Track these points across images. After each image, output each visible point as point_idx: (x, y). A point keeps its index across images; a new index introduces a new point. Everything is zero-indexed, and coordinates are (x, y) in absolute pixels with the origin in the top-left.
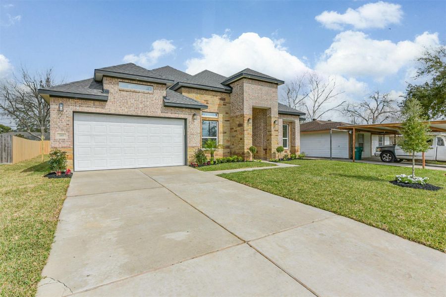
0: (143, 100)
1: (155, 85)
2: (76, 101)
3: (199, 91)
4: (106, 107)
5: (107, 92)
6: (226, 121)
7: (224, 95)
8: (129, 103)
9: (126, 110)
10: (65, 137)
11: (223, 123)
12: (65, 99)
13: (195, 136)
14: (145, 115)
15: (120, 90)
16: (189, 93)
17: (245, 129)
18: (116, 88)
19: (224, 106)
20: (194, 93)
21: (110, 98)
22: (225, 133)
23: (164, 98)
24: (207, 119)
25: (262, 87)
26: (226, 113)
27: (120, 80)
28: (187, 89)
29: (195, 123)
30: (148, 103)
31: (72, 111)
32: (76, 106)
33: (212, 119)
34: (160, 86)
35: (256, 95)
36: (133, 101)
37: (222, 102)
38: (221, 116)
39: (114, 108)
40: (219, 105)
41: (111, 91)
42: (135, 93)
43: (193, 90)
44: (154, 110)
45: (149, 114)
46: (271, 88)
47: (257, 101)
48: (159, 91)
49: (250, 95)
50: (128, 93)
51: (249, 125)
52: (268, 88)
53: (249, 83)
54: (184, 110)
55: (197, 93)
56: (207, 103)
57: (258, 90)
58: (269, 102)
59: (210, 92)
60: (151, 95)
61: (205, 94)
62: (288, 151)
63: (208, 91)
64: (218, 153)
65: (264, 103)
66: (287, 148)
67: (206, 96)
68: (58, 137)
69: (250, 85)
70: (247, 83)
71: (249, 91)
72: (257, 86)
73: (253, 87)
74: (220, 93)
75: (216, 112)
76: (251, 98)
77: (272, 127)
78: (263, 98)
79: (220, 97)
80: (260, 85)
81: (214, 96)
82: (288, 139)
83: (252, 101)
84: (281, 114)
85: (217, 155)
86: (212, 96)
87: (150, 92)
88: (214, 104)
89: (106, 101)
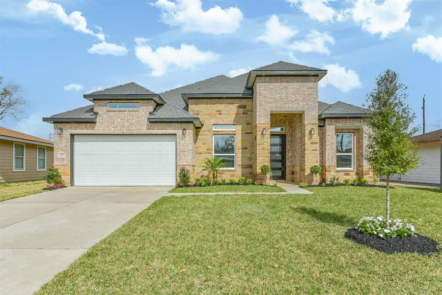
0: (129, 117)
1: (141, 102)
2: (72, 124)
3: (209, 100)
4: (96, 128)
5: (96, 114)
6: (247, 133)
7: (244, 102)
8: (116, 123)
9: (113, 130)
10: (64, 156)
11: (242, 136)
12: (64, 124)
13: (186, 153)
14: (131, 133)
15: (107, 111)
16: (197, 104)
17: (257, 143)
18: (105, 109)
19: (245, 115)
20: (200, 104)
21: (98, 119)
22: (246, 148)
23: (150, 113)
24: (221, 133)
26: (247, 124)
27: (108, 101)
28: (194, 101)
29: (186, 139)
30: (134, 121)
31: (69, 134)
32: (72, 129)
33: (226, 133)
34: (146, 102)
35: (278, 96)
36: (119, 120)
37: (241, 110)
38: (239, 127)
39: (102, 129)
40: (236, 114)
41: (100, 112)
42: (120, 112)
43: (202, 100)
44: (140, 128)
45: (135, 132)
46: (304, 84)
47: (278, 104)
48: (145, 107)
49: (266, 97)
50: (115, 113)
51: (264, 137)
52: (299, 84)
53: (265, 82)
54: (173, 124)
55: (207, 103)
56: (221, 114)
57: (281, 88)
58: (301, 103)
59: (224, 100)
60: (137, 113)
61: (218, 104)
62: (352, 173)
63: (221, 100)
64: (235, 173)
65: (291, 105)
66: (352, 169)
67: (218, 105)
68: (59, 156)
69: (267, 84)
70: (262, 82)
71: (266, 92)
72: (279, 84)
73: (272, 85)
74: (238, 100)
75: (232, 123)
76: (268, 102)
77: (307, 139)
78: (289, 99)
79: (238, 105)
80: (284, 82)
81: (229, 104)
82: (353, 154)
83: (270, 105)
84: (331, 118)
85: (233, 176)
86: (227, 105)
87: (135, 109)
88: (229, 114)
89: (96, 123)
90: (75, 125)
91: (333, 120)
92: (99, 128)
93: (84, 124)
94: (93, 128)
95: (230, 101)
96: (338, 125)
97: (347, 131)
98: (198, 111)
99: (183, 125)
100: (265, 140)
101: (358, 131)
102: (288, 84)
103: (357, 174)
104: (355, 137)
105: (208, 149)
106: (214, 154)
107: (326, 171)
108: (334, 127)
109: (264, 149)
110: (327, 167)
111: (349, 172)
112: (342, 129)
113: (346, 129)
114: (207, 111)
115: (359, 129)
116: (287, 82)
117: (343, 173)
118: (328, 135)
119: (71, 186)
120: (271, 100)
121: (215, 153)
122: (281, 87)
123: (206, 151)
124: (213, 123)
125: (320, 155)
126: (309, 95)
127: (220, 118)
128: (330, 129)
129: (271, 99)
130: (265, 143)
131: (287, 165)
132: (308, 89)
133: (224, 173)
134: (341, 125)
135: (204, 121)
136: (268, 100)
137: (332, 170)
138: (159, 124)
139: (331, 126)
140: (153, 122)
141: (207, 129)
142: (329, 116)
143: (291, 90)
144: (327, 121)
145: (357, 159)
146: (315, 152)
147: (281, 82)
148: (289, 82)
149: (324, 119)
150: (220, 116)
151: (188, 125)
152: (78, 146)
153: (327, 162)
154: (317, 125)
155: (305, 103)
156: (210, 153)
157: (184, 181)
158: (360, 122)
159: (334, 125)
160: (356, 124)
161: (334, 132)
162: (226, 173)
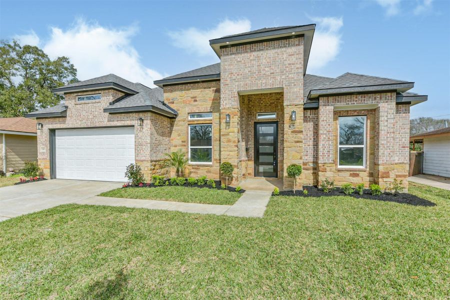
0: (93, 109)
4: (67, 122)
5: (67, 107)
8: (82, 116)
10: (45, 151)
13: (144, 147)
15: (75, 105)
16: (171, 91)
18: (73, 102)
20: (178, 90)
21: (68, 113)
23: (111, 104)
24: (196, 122)
25: (260, 53)
27: (75, 94)
29: (144, 130)
30: (96, 113)
33: (202, 122)
34: (107, 91)
35: (247, 71)
36: (84, 113)
37: (218, 95)
40: (213, 100)
41: (70, 106)
42: (85, 105)
43: (176, 87)
44: (101, 120)
45: (97, 125)
46: (284, 49)
47: (248, 82)
48: (106, 98)
49: (232, 73)
50: (81, 106)
51: (229, 126)
52: (276, 50)
53: (231, 54)
54: (131, 114)
55: (182, 90)
56: (195, 101)
57: (251, 60)
58: (279, 78)
59: (199, 84)
60: (99, 104)
61: (193, 89)
62: (361, 174)
63: (196, 84)
64: (212, 169)
65: (264, 81)
66: (363, 168)
67: (194, 91)
68: (42, 151)
69: (233, 56)
70: (228, 55)
71: (232, 67)
72: (249, 55)
73: (239, 57)
74: (214, 82)
75: (209, 111)
76: (235, 79)
77: (286, 126)
78: (263, 72)
79: (215, 88)
80: (255, 51)
81: (205, 88)
82: (366, 146)
83: (237, 83)
84: (328, 96)
85: (209, 172)
86: (203, 90)
87: (97, 100)
88: (205, 100)
89: (66, 117)
90: (51, 120)
91: (331, 99)
92: (70, 122)
93: (58, 119)
94: (64, 122)
95: (205, 85)
96: (338, 104)
97: (356, 114)
98: (172, 100)
99: (141, 115)
100: (231, 129)
101: (373, 113)
102: (261, 52)
103: (371, 175)
104: (369, 121)
105: (183, 142)
106: (190, 147)
107: (319, 171)
108: (332, 108)
109: (229, 141)
110: (320, 165)
111: (357, 172)
112: (348, 111)
113: (355, 111)
114: (182, 99)
115: (375, 110)
116: (260, 50)
117: (349, 173)
118: (323, 121)
119: (51, 179)
120: (238, 77)
121: (191, 145)
122: (251, 58)
123: (181, 143)
124: (187, 112)
125: (314, 148)
126: (290, 64)
127: (195, 106)
128: (326, 111)
129: (238, 75)
130: (231, 134)
131: (278, 159)
132: (289, 57)
133: (199, 168)
134: (343, 104)
135: (178, 110)
136: (234, 78)
137: (328, 169)
138: (118, 115)
139: (328, 107)
140: (113, 113)
141: (182, 118)
142: (324, 92)
143: (264, 61)
144: (321, 101)
145: (371, 154)
146: (298, 144)
147: (251, 51)
148: (262, 50)
149: (317, 99)
150: (196, 103)
151: (146, 114)
152: (60, 140)
153: (320, 157)
154: (303, 107)
155: (283, 77)
156: (185, 146)
157: (136, 180)
158: (375, 99)
159: (332, 105)
160: (368, 102)
161: (332, 115)
162: (201, 168)
